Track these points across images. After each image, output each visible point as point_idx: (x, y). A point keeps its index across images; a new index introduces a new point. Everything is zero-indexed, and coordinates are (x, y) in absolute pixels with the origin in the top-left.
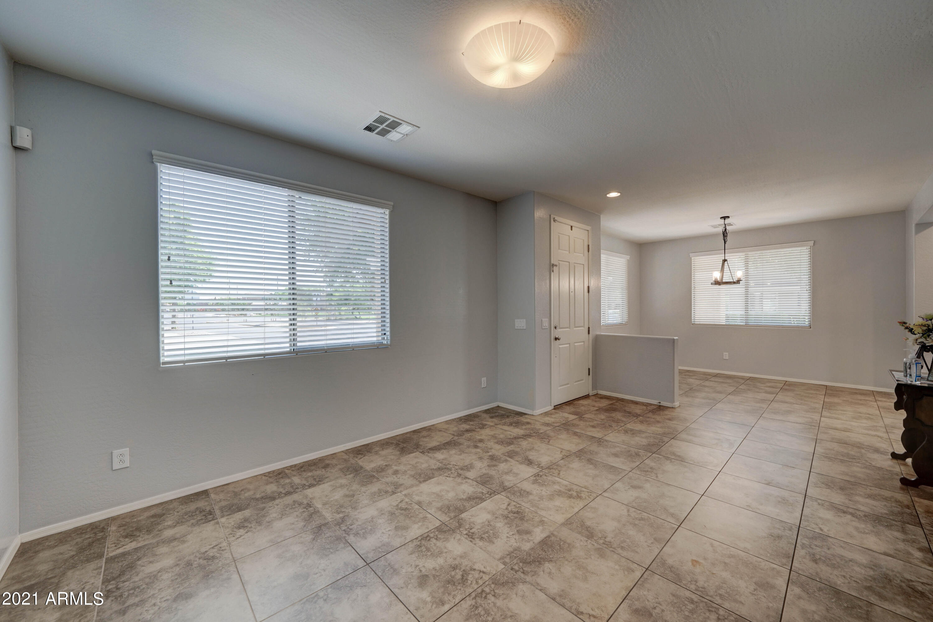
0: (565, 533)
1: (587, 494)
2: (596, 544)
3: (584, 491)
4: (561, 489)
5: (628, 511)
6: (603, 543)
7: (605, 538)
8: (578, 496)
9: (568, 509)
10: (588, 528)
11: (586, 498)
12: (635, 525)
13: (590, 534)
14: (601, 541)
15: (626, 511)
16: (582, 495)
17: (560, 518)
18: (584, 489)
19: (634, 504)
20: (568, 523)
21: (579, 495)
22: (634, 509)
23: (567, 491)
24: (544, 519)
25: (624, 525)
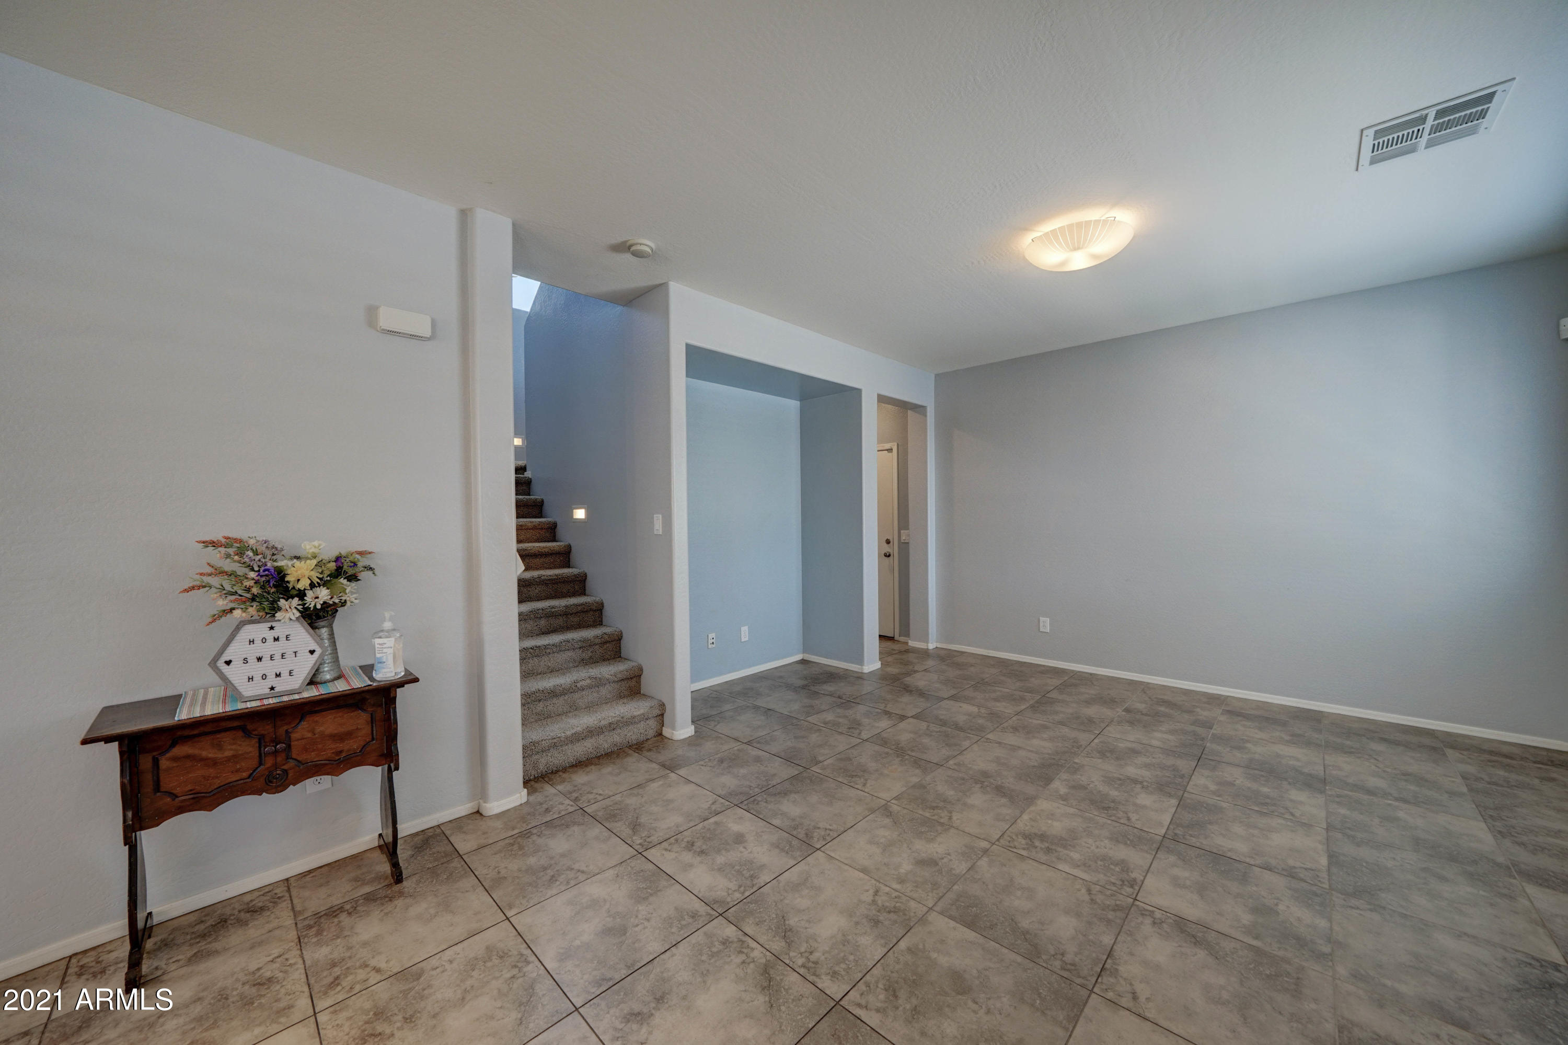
0: (1030, 789)
1: (1016, 844)
2: (992, 781)
3: (1024, 849)
4: (1066, 852)
5: (950, 818)
6: (984, 782)
7: (982, 787)
8: (1030, 839)
9: (1038, 817)
10: (1004, 795)
11: (1017, 836)
12: (944, 801)
13: (1000, 790)
14: (986, 783)
15: (954, 818)
16: (1024, 842)
17: (1043, 805)
18: (1024, 853)
19: (939, 828)
20: (1030, 800)
21: (1028, 841)
22: (942, 821)
23: (1054, 847)
24: (1065, 803)
25: (958, 800)
